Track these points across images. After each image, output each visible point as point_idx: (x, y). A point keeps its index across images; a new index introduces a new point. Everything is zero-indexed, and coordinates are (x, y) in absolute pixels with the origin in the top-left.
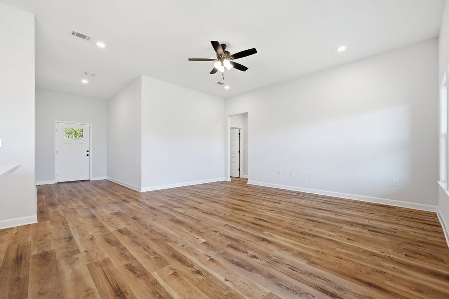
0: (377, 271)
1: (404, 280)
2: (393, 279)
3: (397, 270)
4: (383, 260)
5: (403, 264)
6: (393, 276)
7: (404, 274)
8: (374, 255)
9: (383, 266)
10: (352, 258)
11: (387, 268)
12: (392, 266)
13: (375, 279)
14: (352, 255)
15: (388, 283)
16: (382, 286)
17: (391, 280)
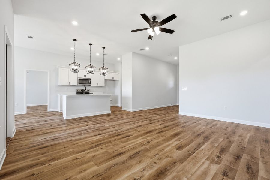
0: (46, 153)
1: (32, 157)
2: (37, 155)
3: (37, 159)
4: (46, 160)
5: (34, 166)
6: (38, 156)
7: (32, 160)
8: (53, 159)
9: (44, 156)
10: (61, 151)
11: (42, 157)
12: (40, 160)
13: (44, 150)
14: (62, 152)
15: (38, 152)
16: (41, 149)
17: (38, 153)
